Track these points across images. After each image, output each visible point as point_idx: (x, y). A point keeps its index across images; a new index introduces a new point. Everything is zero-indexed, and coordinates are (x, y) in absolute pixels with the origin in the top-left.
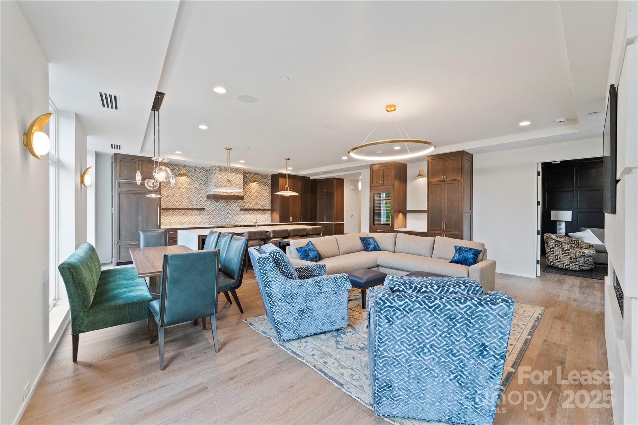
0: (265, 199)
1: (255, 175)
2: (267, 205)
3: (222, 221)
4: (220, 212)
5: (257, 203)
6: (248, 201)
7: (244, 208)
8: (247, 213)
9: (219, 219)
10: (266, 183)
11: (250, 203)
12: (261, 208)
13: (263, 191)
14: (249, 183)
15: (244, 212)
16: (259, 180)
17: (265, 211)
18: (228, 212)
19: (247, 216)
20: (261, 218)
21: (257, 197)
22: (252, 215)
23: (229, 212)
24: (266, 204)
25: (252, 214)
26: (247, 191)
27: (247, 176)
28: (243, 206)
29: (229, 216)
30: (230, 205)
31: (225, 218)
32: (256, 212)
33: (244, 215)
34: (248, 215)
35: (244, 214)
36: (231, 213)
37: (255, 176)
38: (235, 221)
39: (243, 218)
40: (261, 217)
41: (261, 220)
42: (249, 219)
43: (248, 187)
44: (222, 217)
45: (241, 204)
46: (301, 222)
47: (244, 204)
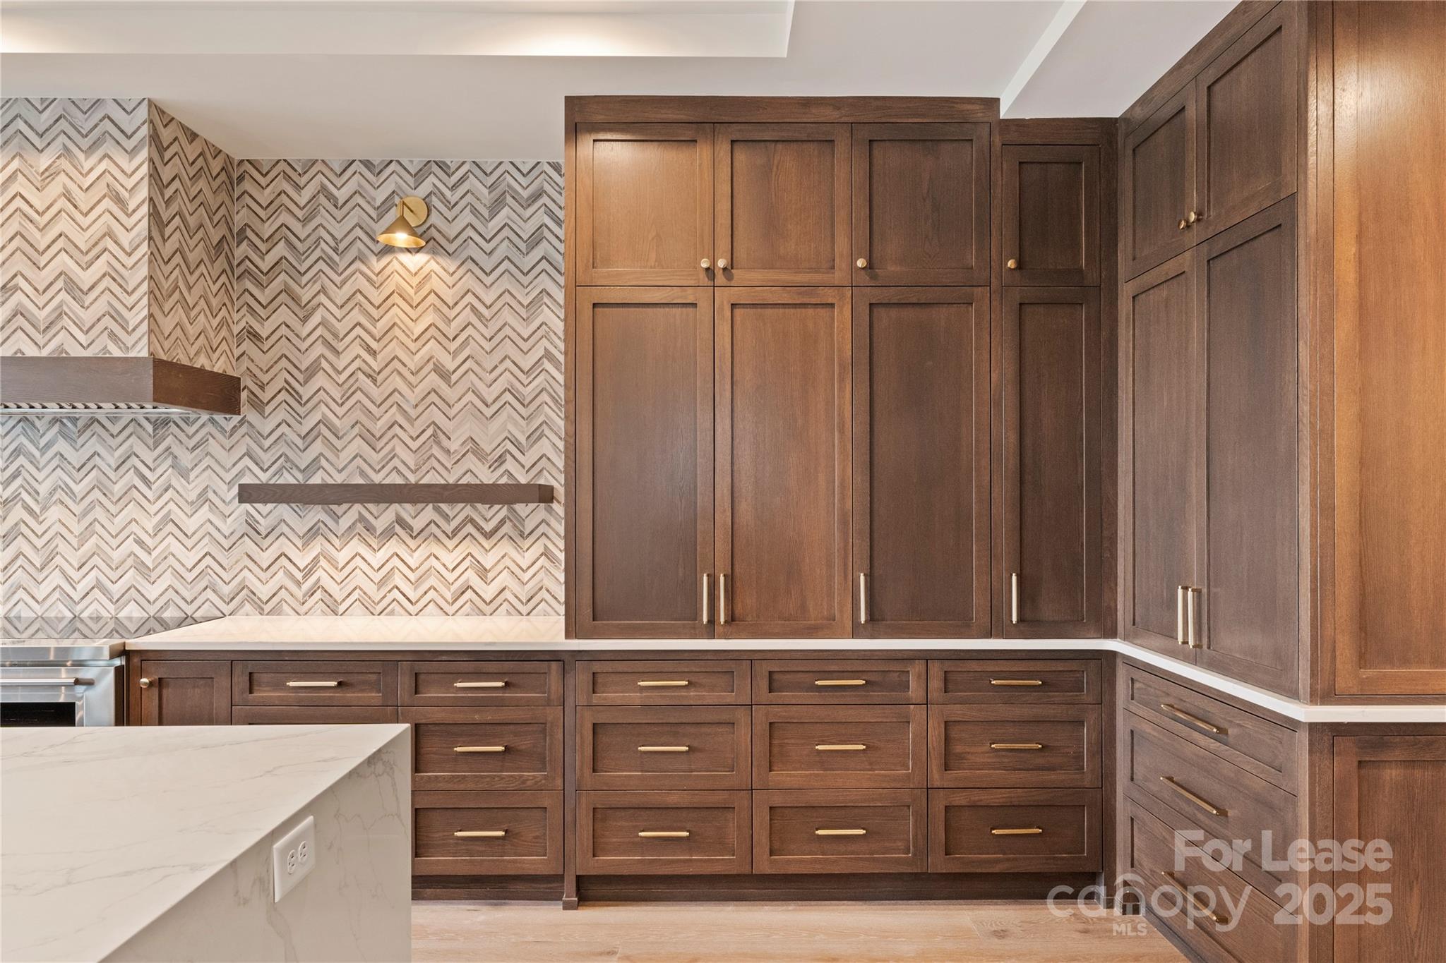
0: (528, 392)
1: (420, 176)
2: (544, 447)
3: (116, 590)
4: (98, 513)
5: (438, 434)
6: (357, 415)
7: (316, 480)
8: (345, 522)
9: (89, 580)
10: (535, 240)
11: (371, 439)
12: (487, 477)
13: (507, 315)
14: (360, 258)
15: (316, 514)
16: (467, 217)
17: (519, 507)
18: (167, 519)
19: (342, 557)
20: (483, 572)
21: (444, 375)
22: (393, 546)
23: (178, 515)
24: (535, 437)
25: (389, 534)
26: (342, 328)
27: (342, 195)
28: (304, 460)
29: (176, 548)
30: (186, 459)
31: (142, 568)
32: (429, 513)
33: (317, 547)
34: (356, 546)
35: (312, 533)
36: (190, 525)
37: (425, 188)
38: (226, 590)
39: (309, 571)
40: (488, 561)
41: (489, 592)
42: (359, 579)
43: (348, 289)
44: (116, 556)
45: (282, 448)
46: (856, 632)
47: (317, 447)
